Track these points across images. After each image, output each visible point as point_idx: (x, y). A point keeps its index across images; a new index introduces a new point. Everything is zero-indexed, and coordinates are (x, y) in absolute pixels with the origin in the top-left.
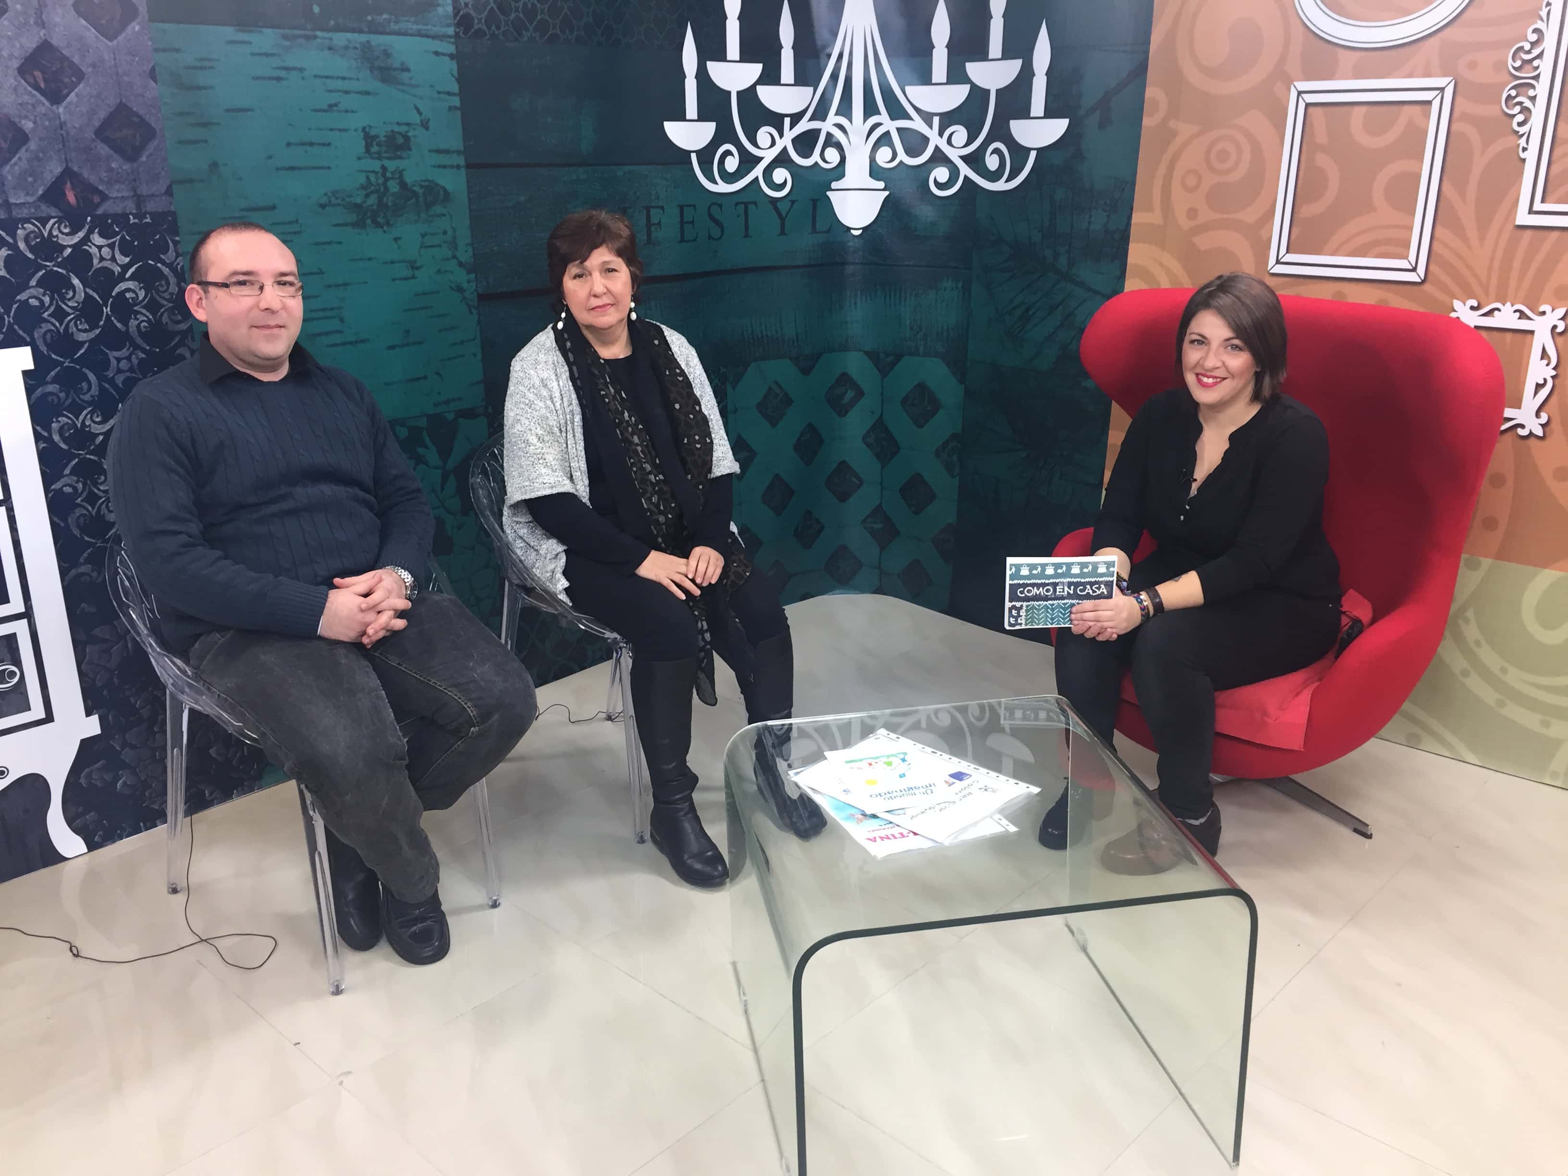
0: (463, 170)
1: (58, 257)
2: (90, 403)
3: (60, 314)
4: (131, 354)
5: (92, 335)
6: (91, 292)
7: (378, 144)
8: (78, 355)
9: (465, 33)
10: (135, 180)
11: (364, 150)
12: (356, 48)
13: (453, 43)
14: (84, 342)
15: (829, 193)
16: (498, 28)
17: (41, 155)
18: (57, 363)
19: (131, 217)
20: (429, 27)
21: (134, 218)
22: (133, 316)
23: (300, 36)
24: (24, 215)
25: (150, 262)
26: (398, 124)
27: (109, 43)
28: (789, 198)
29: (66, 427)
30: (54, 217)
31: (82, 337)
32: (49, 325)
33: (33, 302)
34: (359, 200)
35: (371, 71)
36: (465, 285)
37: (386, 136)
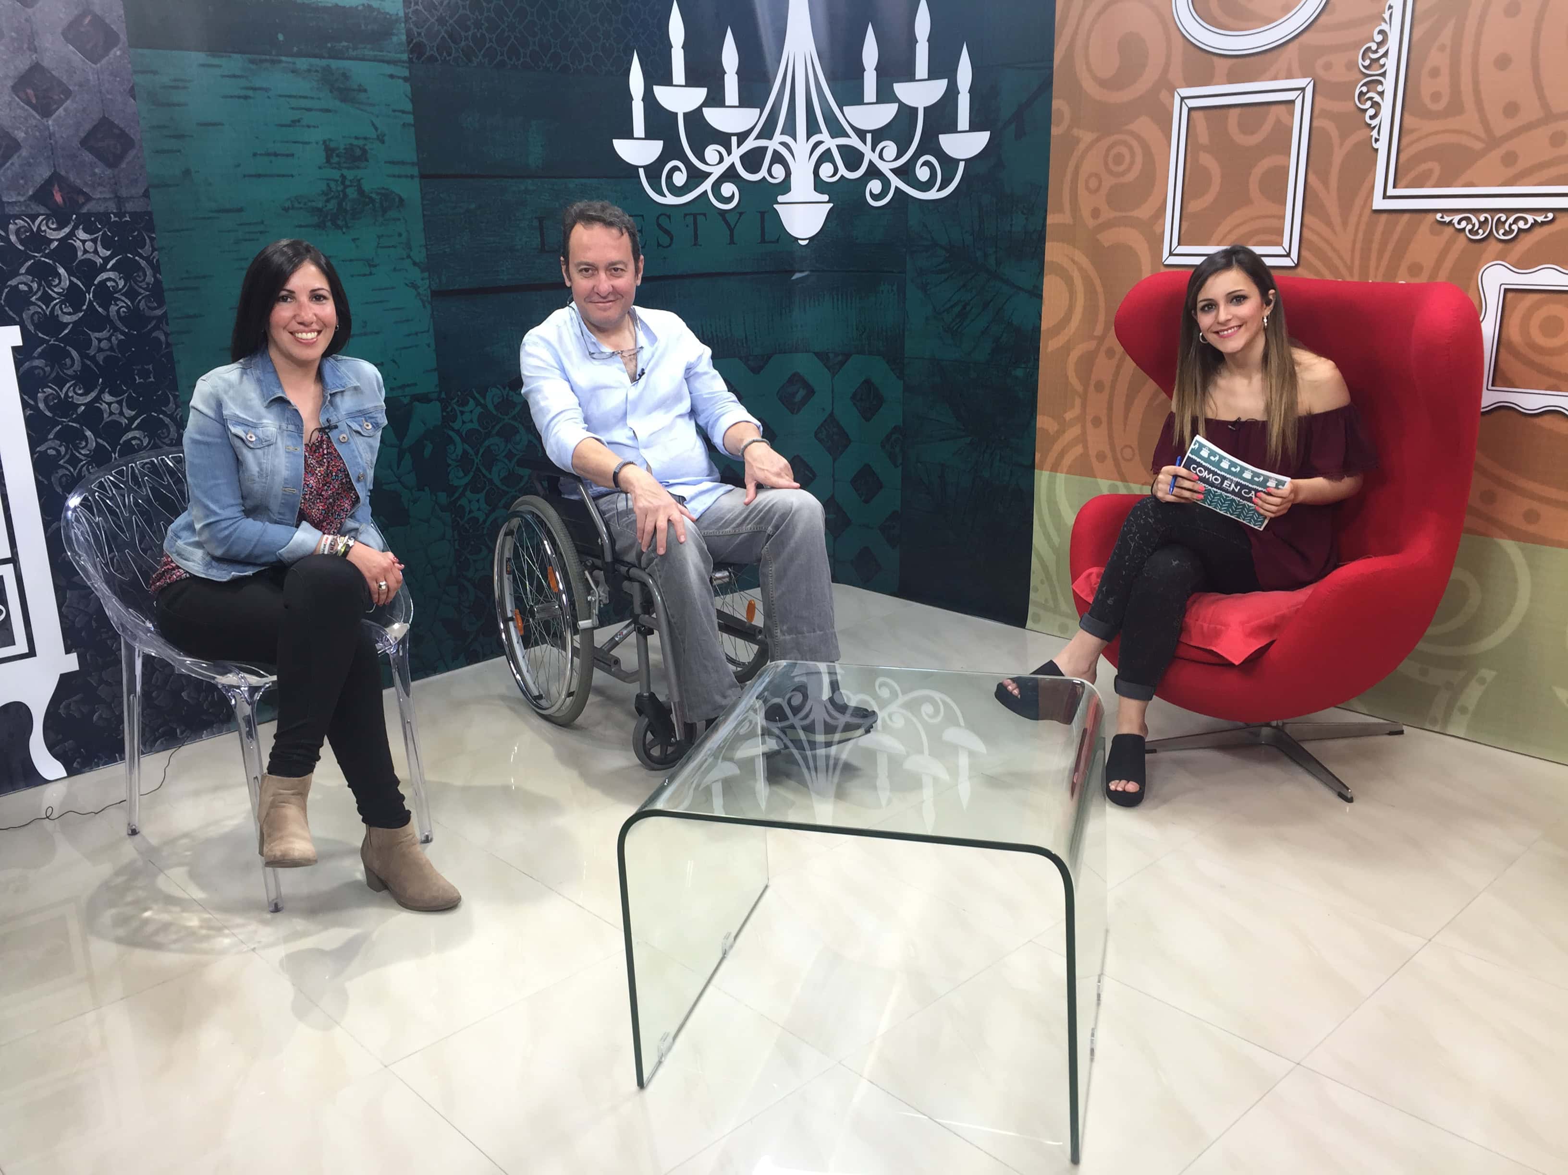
0: (417, 180)
1: (45, 248)
2: (72, 377)
3: (46, 299)
4: (112, 335)
5: (75, 318)
6: (75, 280)
7: (338, 156)
8: (63, 334)
9: (418, 58)
10: (116, 184)
11: (325, 161)
12: (317, 71)
13: (407, 68)
14: (68, 324)
15: (775, 206)
16: (450, 55)
17: (31, 160)
18: (44, 341)
19: (112, 216)
20: (384, 53)
21: (115, 217)
22: (113, 302)
23: (266, 60)
24: (15, 212)
25: (129, 255)
26: (357, 138)
27: (93, 65)
28: (740, 210)
29: (51, 397)
30: (42, 215)
31: (66, 319)
32: (37, 307)
33: (23, 287)
34: (320, 205)
35: (331, 92)
36: (419, 283)
37: (345, 149)
